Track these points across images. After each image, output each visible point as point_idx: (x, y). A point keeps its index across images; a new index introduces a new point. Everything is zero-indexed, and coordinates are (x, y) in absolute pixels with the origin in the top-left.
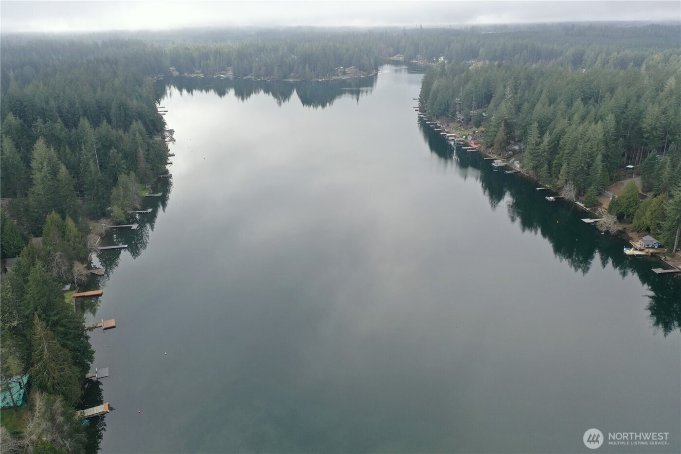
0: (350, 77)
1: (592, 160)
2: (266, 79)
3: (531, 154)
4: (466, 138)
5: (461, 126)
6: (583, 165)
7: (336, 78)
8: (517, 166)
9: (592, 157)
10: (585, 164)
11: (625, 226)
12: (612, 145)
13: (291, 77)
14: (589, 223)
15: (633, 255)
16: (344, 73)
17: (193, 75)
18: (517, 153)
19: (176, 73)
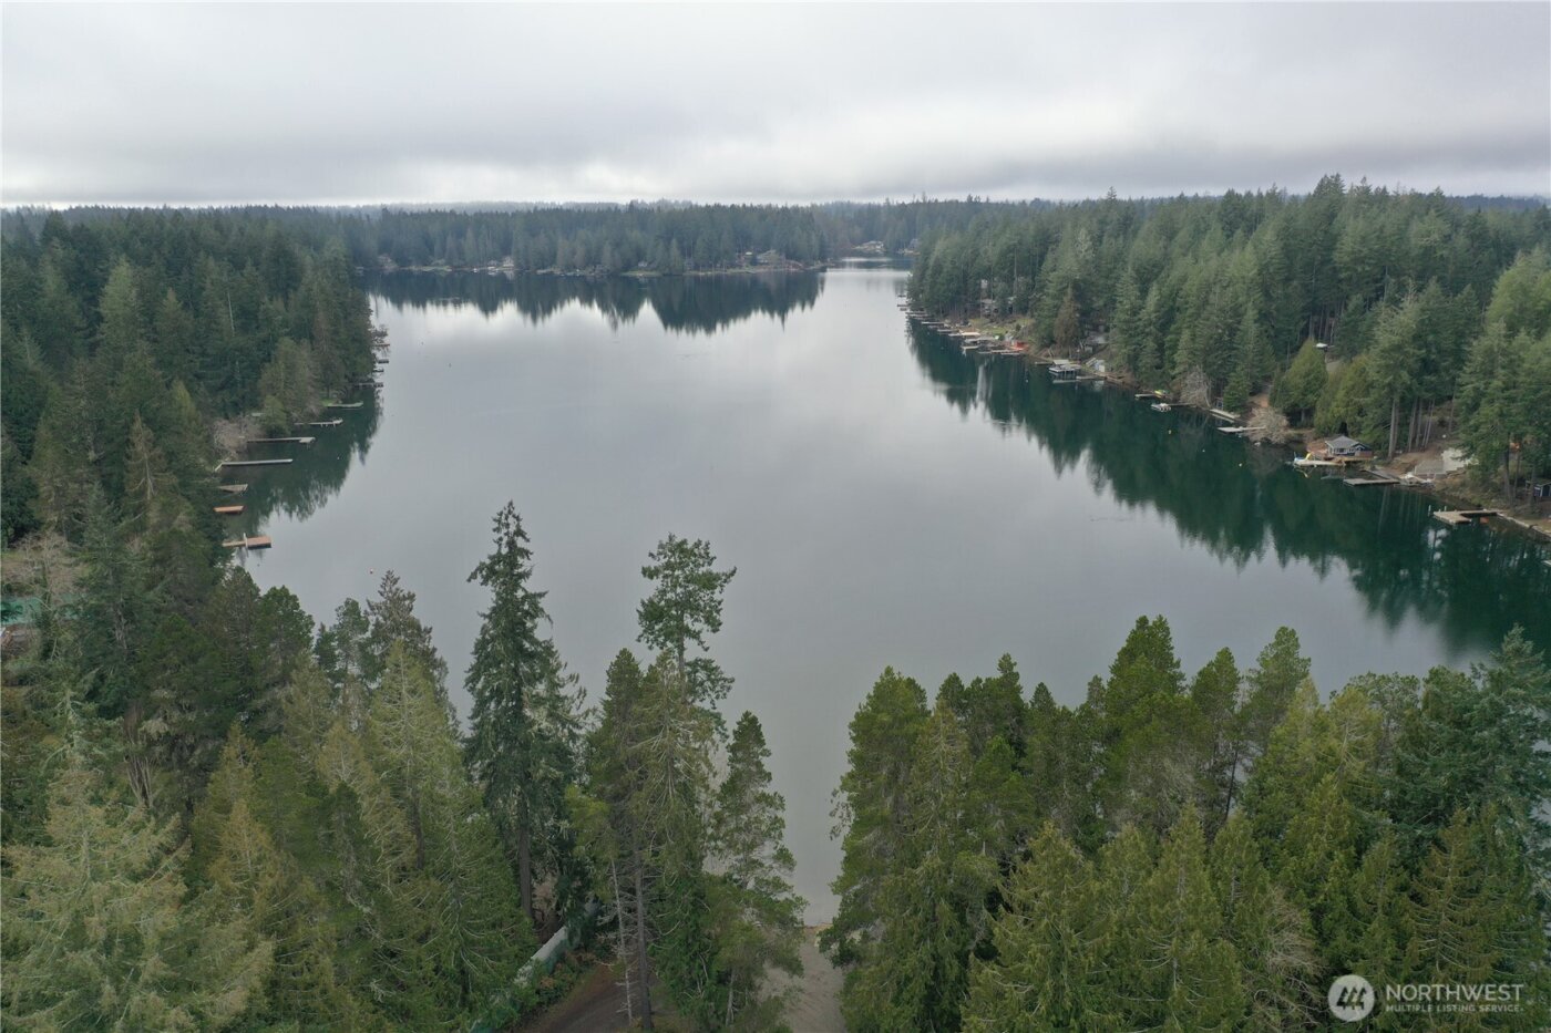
0: (767, 270)
1: (1239, 323)
2: (585, 272)
3: (1123, 331)
4: (1002, 338)
5: (992, 321)
6: (1220, 331)
7: (737, 270)
8: (1101, 367)
9: (1237, 313)
10: (1224, 330)
11: (1301, 432)
12: (1278, 291)
13: (640, 269)
14: (1231, 433)
15: (1312, 466)
16: (754, 262)
17: (428, 269)
18: (1102, 350)
19: (390, 266)
